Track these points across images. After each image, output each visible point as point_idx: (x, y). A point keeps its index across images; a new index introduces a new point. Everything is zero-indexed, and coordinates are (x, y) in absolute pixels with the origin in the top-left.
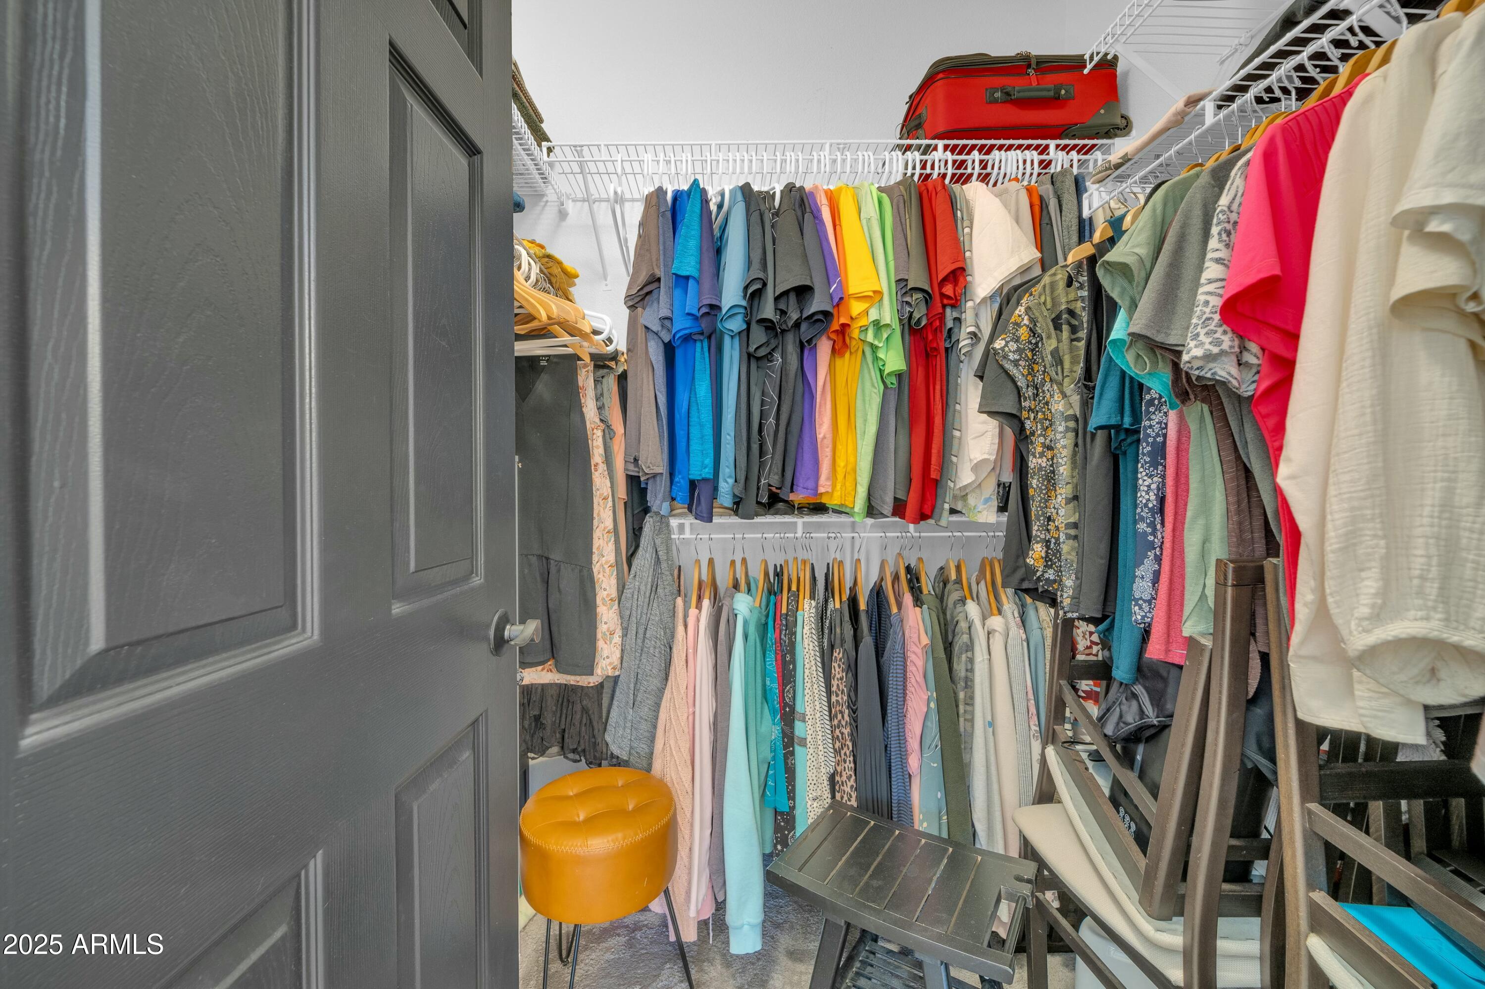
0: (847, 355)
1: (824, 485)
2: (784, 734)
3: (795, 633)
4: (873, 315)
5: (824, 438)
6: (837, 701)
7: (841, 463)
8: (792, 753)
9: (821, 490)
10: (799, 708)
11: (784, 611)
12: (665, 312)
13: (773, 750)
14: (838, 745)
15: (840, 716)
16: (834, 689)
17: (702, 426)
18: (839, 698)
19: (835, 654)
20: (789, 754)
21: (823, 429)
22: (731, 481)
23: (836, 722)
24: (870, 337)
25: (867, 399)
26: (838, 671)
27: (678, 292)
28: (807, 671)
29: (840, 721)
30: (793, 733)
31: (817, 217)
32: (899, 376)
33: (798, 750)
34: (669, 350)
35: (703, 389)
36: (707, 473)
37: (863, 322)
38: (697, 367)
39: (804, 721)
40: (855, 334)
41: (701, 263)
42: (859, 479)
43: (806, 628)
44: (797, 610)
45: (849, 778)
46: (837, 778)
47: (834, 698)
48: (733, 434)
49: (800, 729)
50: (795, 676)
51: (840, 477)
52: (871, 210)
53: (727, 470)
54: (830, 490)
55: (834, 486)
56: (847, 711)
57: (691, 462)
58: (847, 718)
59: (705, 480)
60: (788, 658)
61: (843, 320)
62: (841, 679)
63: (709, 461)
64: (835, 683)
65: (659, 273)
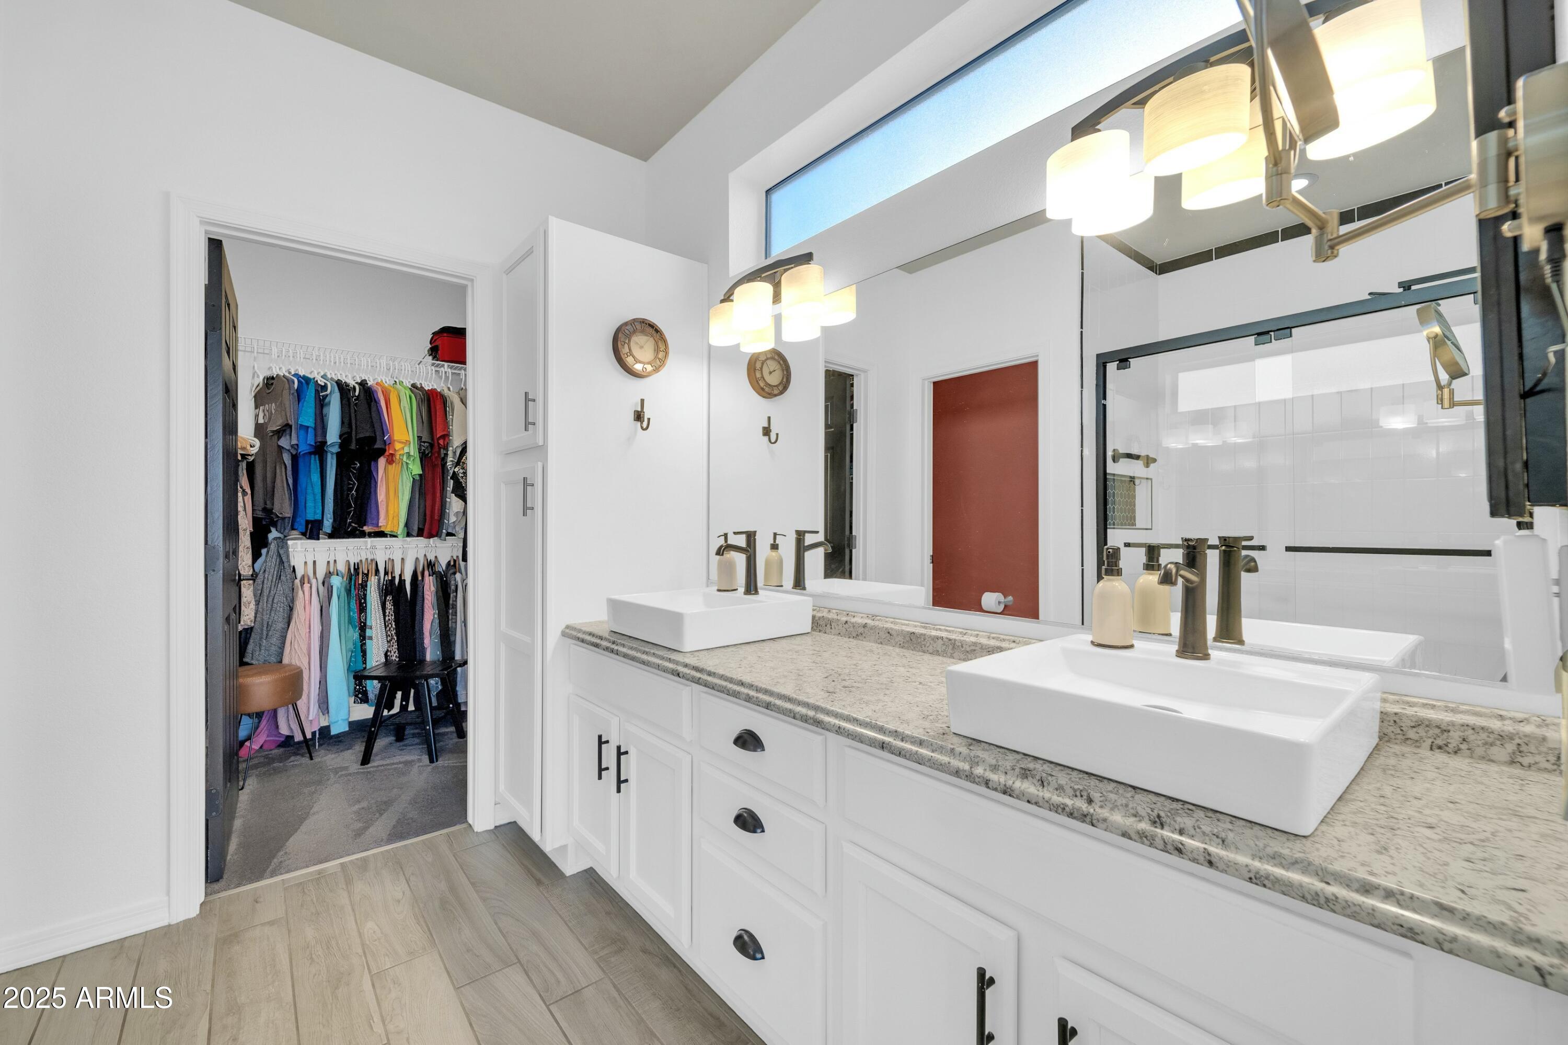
0: (394, 464)
1: (382, 522)
2: (360, 635)
3: (366, 590)
4: (406, 450)
5: (382, 501)
6: (389, 619)
7: (391, 512)
8: (365, 644)
9: (380, 524)
10: (368, 623)
11: (360, 582)
12: (294, 442)
13: (354, 644)
14: (389, 638)
15: (390, 626)
16: (387, 614)
17: (314, 494)
18: (390, 618)
19: (388, 598)
20: (363, 645)
21: (381, 496)
22: (331, 521)
23: (388, 628)
24: (405, 459)
25: (404, 484)
26: (389, 606)
27: (302, 432)
28: (373, 607)
29: (390, 628)
30: (365, 634)
31: (377, 402)
32: (420, 475)
33: (368, 642)
34: (295, 459)
35: (316, 477)
36: (319, 517)
37: (401, 452)
38: (312, 466)
39: (371, 629)
40: (398, 457)
41: (316, 420)
42: (400, 520)
43: (372, 588)
44: (367, 581)
45: (395, 653)
46: (389, 653)
47: (387, 618)
48: (332, 498)
49: (368, 633)
50: (366, 610)
51: (391, 518)
52: (405, 403)
53: (329, 516)
54: (385, 524)
55: (387, 523)
56: (394, 623)
57: (307, 511)
58: (394, 626)
59: (316, 521)
60: (363, 601)
61: (391, 452)
62: (391, 609)
63: (319, 511)
64: (387, 611)
65: (292, 422)
